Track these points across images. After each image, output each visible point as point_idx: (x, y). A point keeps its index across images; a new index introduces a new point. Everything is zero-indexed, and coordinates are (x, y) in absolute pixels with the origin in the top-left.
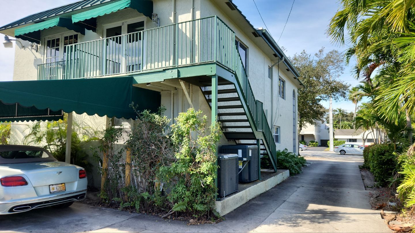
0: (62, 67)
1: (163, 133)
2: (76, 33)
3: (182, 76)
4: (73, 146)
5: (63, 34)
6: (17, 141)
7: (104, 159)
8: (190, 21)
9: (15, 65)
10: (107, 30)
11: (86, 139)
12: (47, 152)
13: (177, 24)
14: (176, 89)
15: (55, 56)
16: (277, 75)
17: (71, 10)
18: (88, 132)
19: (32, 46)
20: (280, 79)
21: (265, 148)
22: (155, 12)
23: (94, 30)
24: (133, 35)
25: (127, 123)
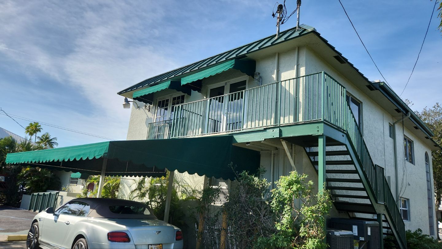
0: (169, 125)
1: (262, 198)
2: (183, 94)
3: (284, 136)
4: (172, 205)
5: (172, 95)
6: (124, 195)
7: (200, 221)
8: (294, 79)
9: (130, 124)
10: (211, 90)
11: (184, 197)
12: (148, 208)
13: (280, 82)
14: (277, 149)
15: (164, 115)
16: (402, 134)
17: (181, 74)
18: (187, 190)
19: (146, 107)
20: (405, 139)
21: (389, 226)
22: (257, 70)
23: (199, 91)
24: (236, 94)
25: (224, 183)
